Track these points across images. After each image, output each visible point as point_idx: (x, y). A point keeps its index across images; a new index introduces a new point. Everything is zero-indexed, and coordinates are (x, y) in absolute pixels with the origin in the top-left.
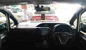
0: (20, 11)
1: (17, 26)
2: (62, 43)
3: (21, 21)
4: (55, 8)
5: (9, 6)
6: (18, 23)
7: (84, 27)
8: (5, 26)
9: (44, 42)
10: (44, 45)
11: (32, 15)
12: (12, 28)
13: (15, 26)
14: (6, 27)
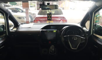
0: (21, 11)
1: (17, 29)
2: (72, 48)
3: (22, 23)
4: (62, 8)
5: (7, 3)
6: (19, 25)
7: (97, 29)
8: (2, 29)
9: (51, 48)
10: (51, 51)
11: (35, 16)
12: (11, 31)
13: (15, 29)
14: (4, 30)
